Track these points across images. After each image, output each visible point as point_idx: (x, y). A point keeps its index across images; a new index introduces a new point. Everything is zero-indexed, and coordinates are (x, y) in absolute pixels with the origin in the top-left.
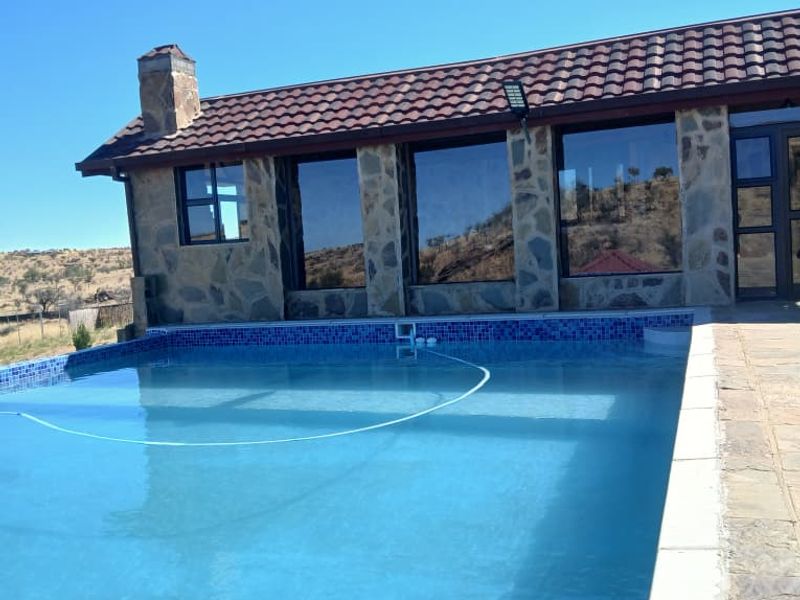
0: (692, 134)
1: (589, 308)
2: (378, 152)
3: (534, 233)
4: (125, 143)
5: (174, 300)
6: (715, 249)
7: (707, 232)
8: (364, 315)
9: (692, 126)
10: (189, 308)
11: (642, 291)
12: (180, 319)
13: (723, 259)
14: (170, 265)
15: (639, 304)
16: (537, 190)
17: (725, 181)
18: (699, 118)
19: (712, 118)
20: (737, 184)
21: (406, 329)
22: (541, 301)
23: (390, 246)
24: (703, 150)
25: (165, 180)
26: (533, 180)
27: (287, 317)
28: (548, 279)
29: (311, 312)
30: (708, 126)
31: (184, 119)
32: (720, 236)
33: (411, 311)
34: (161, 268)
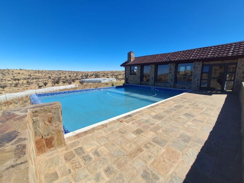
0: (196, 65)
1: (177, 88)
2: (152, 65)
3: (171, 77)
4: (126, 63)
5: (129, 81)
6: (197, 82)
7: (196, 79)
8: (149, 86)
9: (196, 64)
10: (130, 82)
11: (185, 87)
12: (129, 83)
13: (198, 83)
14: (129, 77)
15: (185, 88)
16: (172, 72)
17: (200, 72)
18: (197, 63)
19: (199, 63)
20: (202, 73)
21: (153, 88)
22: (171, 86)
23: (153, 77)
24: (197, 68)
25: (129, 68)
26: (172, 70)
27: (140, 85)
28: (172, 84)
29: (143, 84)
30: (198, 64)
31: (132, 60)
32: (198, 80)
33: (154, 86)
34: (128, 77)
